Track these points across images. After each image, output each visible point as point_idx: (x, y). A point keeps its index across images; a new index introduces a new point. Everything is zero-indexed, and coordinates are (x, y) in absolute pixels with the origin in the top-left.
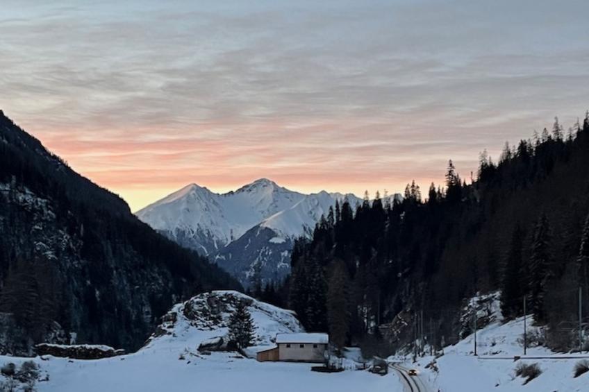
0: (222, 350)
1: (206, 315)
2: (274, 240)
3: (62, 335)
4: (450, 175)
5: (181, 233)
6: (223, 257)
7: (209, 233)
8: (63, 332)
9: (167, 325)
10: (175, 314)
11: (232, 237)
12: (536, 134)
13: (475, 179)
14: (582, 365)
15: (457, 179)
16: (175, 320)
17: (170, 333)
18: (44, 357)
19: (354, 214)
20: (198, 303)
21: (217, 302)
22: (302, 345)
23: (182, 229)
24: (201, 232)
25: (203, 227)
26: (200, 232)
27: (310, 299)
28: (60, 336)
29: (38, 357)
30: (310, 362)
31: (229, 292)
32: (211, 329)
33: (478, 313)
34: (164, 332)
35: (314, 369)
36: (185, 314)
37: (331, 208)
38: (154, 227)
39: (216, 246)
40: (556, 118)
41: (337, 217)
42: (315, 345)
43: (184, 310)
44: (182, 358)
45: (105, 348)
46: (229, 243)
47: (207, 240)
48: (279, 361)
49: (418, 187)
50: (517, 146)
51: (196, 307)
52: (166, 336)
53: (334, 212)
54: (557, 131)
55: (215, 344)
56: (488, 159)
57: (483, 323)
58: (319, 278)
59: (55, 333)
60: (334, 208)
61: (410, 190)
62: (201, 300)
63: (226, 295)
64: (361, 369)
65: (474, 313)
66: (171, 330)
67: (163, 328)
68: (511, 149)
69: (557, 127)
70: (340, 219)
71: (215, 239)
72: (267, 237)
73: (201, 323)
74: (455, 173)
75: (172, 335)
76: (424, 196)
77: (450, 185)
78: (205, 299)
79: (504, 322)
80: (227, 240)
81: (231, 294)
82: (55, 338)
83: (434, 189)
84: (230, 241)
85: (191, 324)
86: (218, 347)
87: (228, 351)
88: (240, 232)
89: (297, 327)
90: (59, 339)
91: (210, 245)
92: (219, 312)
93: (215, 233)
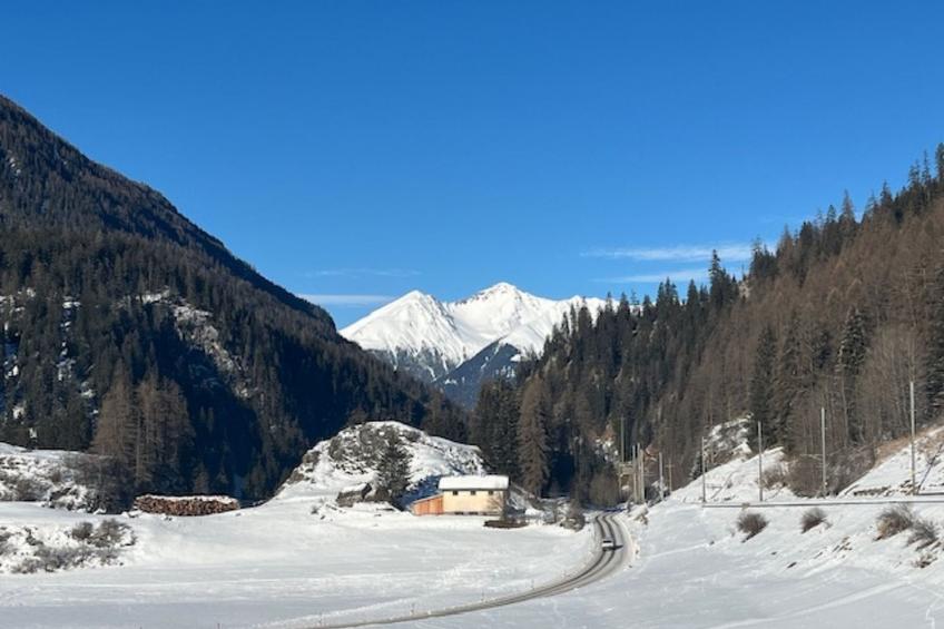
0: (369, 500)
1: (357, 454)
2: (516, 358)
3: (181, 483)
4: (714, 269)
5: (403, 354)
6: (455, 382)
7: (436, 352)
8: (182, 480)
9: (305, 468)
10: (318, 453)
11: (465, 356)
12: (820, 212)
13: (747, 273)
14: (811, 516)
15: (723, 273)
16: (316, 461)
17: (308, 479)
18: (133, 513)
19: (594, 322)
20: (347, 439)
21: (371, 437)
22: (473, 492)
23: (403, 348)
24: (427, 350)
25: (430, 345)
26: (426, 352)
27: (496, 430)
28: (177, 484)
29: (125, 514)
30: (485, 514)
31: (388, 423)
32: (363, 472)
33: (720, 445)
34: (301, 477)
35: (487, 524)
36: (331, 453)
37: (565, 316)
38: (365, 345)
39: (445, 366)
40: (846, 192)
41: (573, 327)
42: (491, 492)
43: (329, 448)
44: (315, 512)
45: (226, 500)
46: (461, 362)
47: (434, 360)
48: (443, 513)
49: (674, 286)
50: (800, 229)
51: (344, 445)
52: (302, 482)
53: (570, 321)
54: (848, 209)
55: (358, 492)
56: (762, 246)
57: (723, 457)
58: (507, 403)
59: (171, 481)
60: (569, 317)
61: (665, 289)
62: (352, 435)
63: (384, 427)
64: (551, 523)
65: (715, 445)
66: (310, 475)
67: (301, 472)
68: (792, 234)
69: (847, 204)
70: (577, 328)
71: (444, 358)
72: (508, 355)
73: (350, 465)
74: (721, 266)
75: (309, 482)
76: (682, 296)
77: (714, 281)
78: (358, 433)
79: (749, 456)
80: (459, 359)
81: (391, 427)
82: (171, 486)
83: (695, 287)
84: (462, 360)
85: (337, 467)
86: (364, 495)
87: (376, 502)
88: (473, 350)
89: (480, 467)
90: (175, 487)
91: (438, 367)
92: (374, 449)
93: (444, 351)
